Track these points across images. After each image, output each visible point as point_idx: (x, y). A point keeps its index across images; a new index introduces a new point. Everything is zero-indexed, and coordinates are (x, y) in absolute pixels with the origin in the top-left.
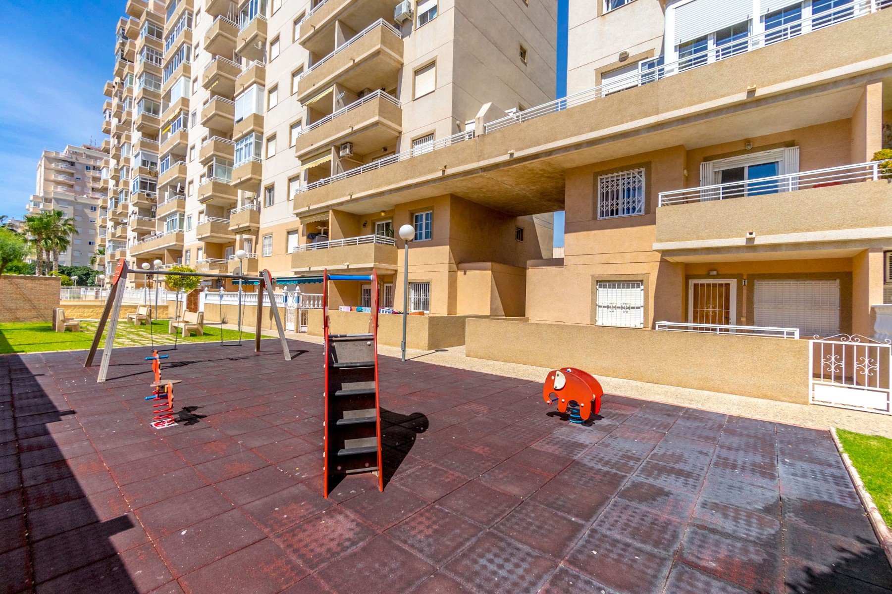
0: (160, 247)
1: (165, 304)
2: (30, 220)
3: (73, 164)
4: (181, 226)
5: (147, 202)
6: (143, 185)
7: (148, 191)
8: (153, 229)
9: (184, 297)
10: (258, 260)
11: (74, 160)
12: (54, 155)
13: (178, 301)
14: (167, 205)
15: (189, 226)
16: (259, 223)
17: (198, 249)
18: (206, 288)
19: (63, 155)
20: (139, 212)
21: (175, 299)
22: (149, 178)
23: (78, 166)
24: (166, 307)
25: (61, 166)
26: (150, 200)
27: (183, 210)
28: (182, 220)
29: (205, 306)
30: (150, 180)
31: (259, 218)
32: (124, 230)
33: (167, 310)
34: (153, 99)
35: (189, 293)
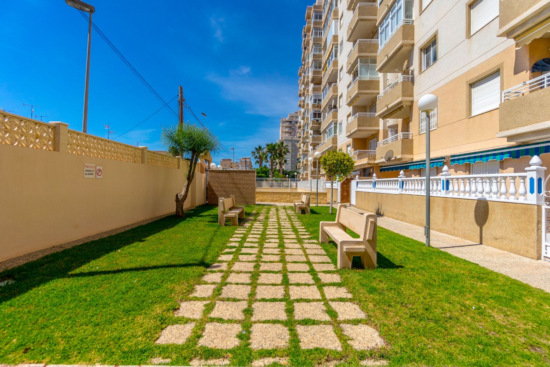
0: (323, 151)
1: (324, 191)
2: (268, 145)
3: (291, 122)
4: (335, 132)
5: (317, 126)
6: (315, 115)
7: (317, 119)
8: (320, 142)
9: (337, 185)
10: (412, 140)
11: (291, 120)
12: (284, 120)
13: (332, 189)
14: (326, 120)
15: (341, 131)
16: (412, 96)
17: (347, 146)
18: (357, 176)
19: (287, 119)
20: (313, 133)
21: (330, 187)
22: (317, 110)
23: (293, 123)
24: (325, 194)
25: (287, 124)
26: (318, 124)
27: (336, 120)
28: (335, 127)
29: (356, 193)
30: (318, 111)
31: (412, 89)
32: (307, 147)
33: (326, 197)
34: (318, 59)
35: (342, 182)
